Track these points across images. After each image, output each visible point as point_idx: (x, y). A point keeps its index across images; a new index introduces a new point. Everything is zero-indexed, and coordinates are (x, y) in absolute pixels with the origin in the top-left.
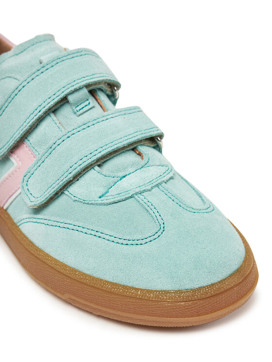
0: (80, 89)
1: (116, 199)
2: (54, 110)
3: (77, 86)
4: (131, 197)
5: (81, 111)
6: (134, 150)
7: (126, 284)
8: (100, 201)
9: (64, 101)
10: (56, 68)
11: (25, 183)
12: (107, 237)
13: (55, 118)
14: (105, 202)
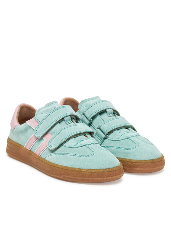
0: (68, 116)
1: (80, 146)
2: (59, 122)
3: (67, 115)
4: (85, 145)
5: (68, 123)
6: (85, 135)
7: (83, 168)
8: (75, 146)
9: (63, 119)
10: (60, 109)
11: (49, 143)
12: (77, 155)
13: (60, 124)
14: (76, 147)
